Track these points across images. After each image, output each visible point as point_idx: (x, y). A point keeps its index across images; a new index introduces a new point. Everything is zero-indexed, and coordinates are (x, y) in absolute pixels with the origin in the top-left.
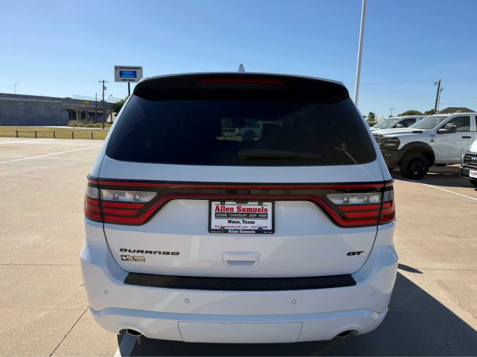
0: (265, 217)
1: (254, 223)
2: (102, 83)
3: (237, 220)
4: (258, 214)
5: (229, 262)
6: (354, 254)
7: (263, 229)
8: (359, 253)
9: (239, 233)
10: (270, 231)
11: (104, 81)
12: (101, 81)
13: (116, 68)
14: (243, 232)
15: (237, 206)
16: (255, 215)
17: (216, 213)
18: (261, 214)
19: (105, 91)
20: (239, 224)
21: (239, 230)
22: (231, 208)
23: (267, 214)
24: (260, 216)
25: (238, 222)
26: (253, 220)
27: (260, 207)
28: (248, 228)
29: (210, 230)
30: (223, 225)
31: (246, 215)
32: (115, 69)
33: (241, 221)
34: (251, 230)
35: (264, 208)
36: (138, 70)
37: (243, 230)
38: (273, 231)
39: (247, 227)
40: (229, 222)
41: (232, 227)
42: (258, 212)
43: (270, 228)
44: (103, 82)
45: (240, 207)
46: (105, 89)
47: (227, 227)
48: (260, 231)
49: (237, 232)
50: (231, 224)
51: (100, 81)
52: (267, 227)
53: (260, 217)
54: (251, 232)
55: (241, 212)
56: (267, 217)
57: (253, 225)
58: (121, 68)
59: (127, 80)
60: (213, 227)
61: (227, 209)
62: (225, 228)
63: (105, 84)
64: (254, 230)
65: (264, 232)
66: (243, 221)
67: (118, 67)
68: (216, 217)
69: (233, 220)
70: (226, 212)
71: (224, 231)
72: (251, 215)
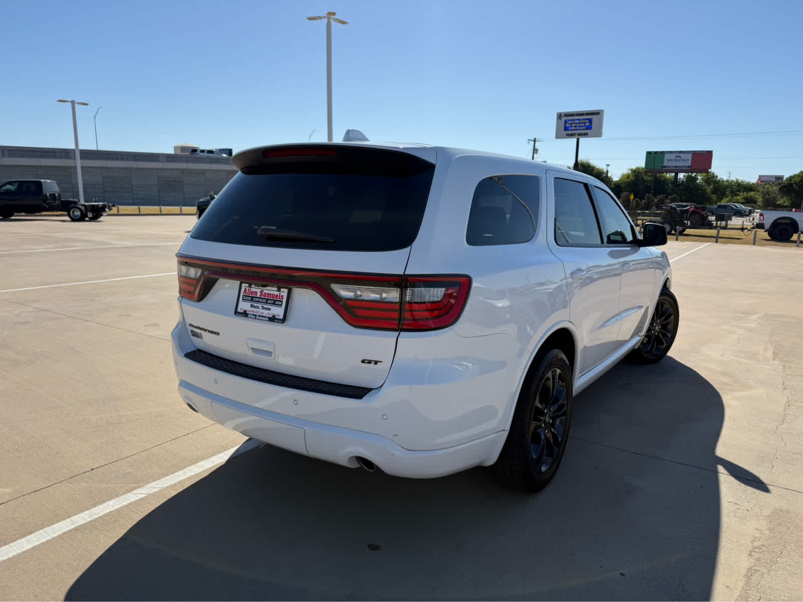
0: (280, 305)
1: (270, 309)
2: (532, 143)
3: (258, 305)
4: (275, 301)
5: (253, 349)
6: (370, 362)
7: (276, 317)
8: (376, 363)
9: (255, 318)
10: (280, 320)
11: (535, 139)
12: (531, 140)
13: (560, 116)
14: (259, 318)
15: (260, 290)
16: (273, 302)
17: (243, 296)
18: (278, 301)
19: (535, 155)
20: (258, 310)
21: (256, 315)
22: (255, 292)
23: (282, 301)
24: (277, 303)
25: (258, 307)
26: (269, 307)
27: (278, 293)
28: (264, 315)
29: (236, 312)
30: (246, 309)
31: (265, 301)
32: (557, 119)
33: (260, 306)
34: (265, 317)
35: (281, 295)
36: (596, 116)
37: (260, 316)
38: (283, 320)
39: (263, 313)
40: (252, 306)
41: (253, 311)
42: (275, 299)
43: (281, 317)
44: (535, 141)
45: (263, 291)
46: (536, 153)
47: (249, 311)
48: (273, 319)
49: (254, 317)
50: (253, 309)
51: (529, 140)
52: (279, 316)
53: (276, 305)
54: (265, 319)
55: (263, 297)
56: (281, 305)
57: (268, 311)
58: (567, 115)
59: (575, 134)
60: (239, 310)
61: (252, 292)
62: (247, 312)
63: (537, 143)
64: (268, 317)
65: (276, 321)
66: (262, 306)
67: (563, 115)
68: (243, 299)
69: (255, 305)
70: (251, 295)
71: (245, 314)
72: (269, 302)
